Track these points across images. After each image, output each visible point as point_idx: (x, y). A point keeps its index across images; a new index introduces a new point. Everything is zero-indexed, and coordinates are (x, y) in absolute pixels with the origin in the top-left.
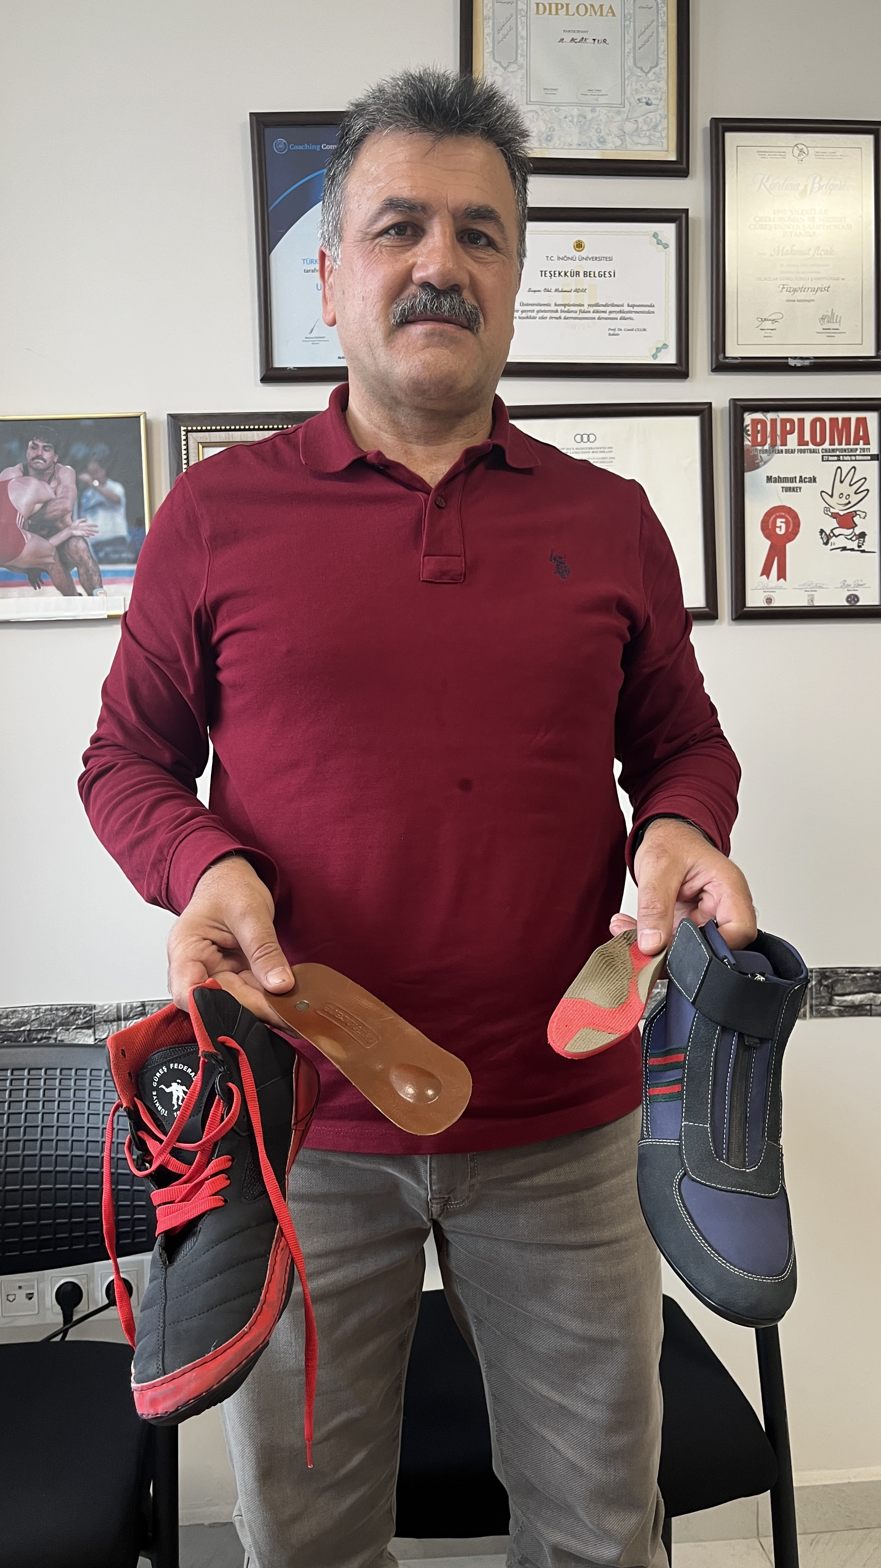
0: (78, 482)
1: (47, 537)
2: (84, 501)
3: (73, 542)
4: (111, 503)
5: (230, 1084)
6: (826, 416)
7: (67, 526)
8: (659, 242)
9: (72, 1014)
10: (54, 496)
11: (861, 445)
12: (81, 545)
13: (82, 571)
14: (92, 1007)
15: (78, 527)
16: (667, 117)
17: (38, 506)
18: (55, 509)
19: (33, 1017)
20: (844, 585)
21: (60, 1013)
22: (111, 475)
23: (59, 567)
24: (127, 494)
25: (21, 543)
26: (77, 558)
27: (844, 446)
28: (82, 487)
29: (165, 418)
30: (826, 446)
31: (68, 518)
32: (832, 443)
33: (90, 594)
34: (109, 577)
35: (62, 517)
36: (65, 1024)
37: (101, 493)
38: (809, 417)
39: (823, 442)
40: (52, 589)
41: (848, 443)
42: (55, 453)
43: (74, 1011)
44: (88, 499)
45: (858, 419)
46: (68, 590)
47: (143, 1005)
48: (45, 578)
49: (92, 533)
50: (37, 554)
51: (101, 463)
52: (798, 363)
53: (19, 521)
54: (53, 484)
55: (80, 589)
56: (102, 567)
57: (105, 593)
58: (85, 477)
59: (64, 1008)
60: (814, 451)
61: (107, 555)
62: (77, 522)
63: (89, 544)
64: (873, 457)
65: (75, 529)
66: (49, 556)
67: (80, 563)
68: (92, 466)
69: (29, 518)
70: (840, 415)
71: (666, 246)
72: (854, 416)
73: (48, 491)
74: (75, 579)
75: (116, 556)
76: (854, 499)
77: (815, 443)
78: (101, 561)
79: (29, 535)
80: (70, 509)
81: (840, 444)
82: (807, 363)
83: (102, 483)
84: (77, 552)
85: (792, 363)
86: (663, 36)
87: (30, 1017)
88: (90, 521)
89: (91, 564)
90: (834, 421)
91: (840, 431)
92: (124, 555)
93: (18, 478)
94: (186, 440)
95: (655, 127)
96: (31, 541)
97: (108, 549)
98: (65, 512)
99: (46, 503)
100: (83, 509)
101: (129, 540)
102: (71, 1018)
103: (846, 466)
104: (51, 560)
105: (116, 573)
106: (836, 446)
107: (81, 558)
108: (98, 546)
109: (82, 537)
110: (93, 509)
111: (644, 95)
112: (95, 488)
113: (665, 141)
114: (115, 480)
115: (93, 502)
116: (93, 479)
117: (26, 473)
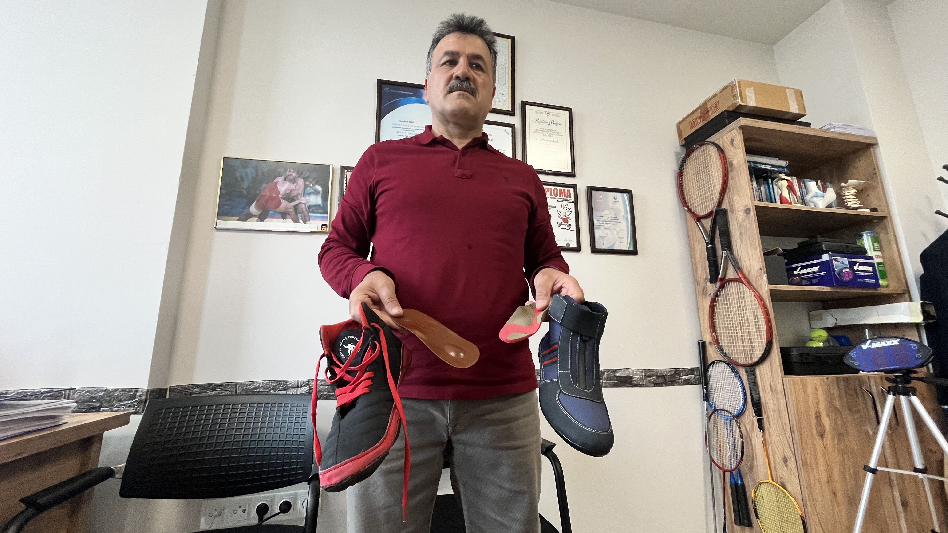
0: (305, 184)
1: (291, 202)
2: (306, 191)
3: (300, 204)
4: (317, 192)
5: (376, 342)
6: (558, 188)
7: (299, 199)
8: (506, 132)
9: (278, 384)
10: (294, 188)
11: (569, 198)
12: (303, 206)
13: (303, 215)
14: (287, 382)
15: (303, 200)
16: (508, 99)
17: (288, 192)
18: (294, 193)
19: (261, 386)
20: (565, 240)
21: (273, 384)
22: (317, 183)
23: (294, 213)
24: (323, 190)
25: (280, 203)
26: (301, 210)
27: (564, 198)
28: (306, 186)
29: (339, 167)
30: (558, 197)
31: (299, 197)
32: (560, 196)
33: (305, 223)
34: (313, 218)
35: (297, 196)
36: (275, 388)
37: (313, 189)
38: (553, 188)
39: (557, 196)
40: (290, 220)
41: (565, 197)
42: (297, 174)
43: (279, 383)
44: (308, 191)
45: (567, 190)
46: (296, 221)
47: (309, 381)
48: (288, 216)
49: (308, 202)
50: (286, 208)
51: (314, 179)
52: (549, 172)
53: (280, 196)
54: (295, 184)
55: (301, 221)
56: (310, 214)
57: (311, 224)
58: (308, 183)
59: (275, 382)
60: (554, 198)
61: (313, 210)
62: (303, 198)
63: (307, 206)
64: (573, 202)
65: (302, 200)
66: (290, 209)
67: (302, 212)
68: (311, 180)
69: (284, 195)
70: (562, 188)
71: (508, 134)
72: (566, 189)
73: (293, 186)
74: (300, 217)
75: (316, 211)
76: (568, 214)
77: (555, 196)
78: (310, 212)
79: (283, 200)
80: (300, 193)
81: (563, 197)
82: (552, 172)
83: (314, 186)
84: (302, 208)
85: (547, 172)
86: (507, 76)
87: (260, 385)
88: (308, 198)
89: (306, 213)
90: (560, 190)
91: (562, 193)
92: (319, 211)
93: (282, 181)
94: (347, 174)
95: (505, 101)
96: (284, 203)
97: (314, 208)
98: (298, 194)
99: (291, 191)
100: (305, 194)
101: (321, 205)
102: (277, 386)
103: (565, 204)
104: (291, 210)
105: (316, 217)
106: (561, 197)
107: (303, 211)
108: (310, 207)
109: (304, 204)
110: (309, 194)
111: (502, 92)
112: (311, 187)
113: (508, 105)
114: (319, 185)
115: (309, 192)
116: (310, 184)
117: (285, 179)
